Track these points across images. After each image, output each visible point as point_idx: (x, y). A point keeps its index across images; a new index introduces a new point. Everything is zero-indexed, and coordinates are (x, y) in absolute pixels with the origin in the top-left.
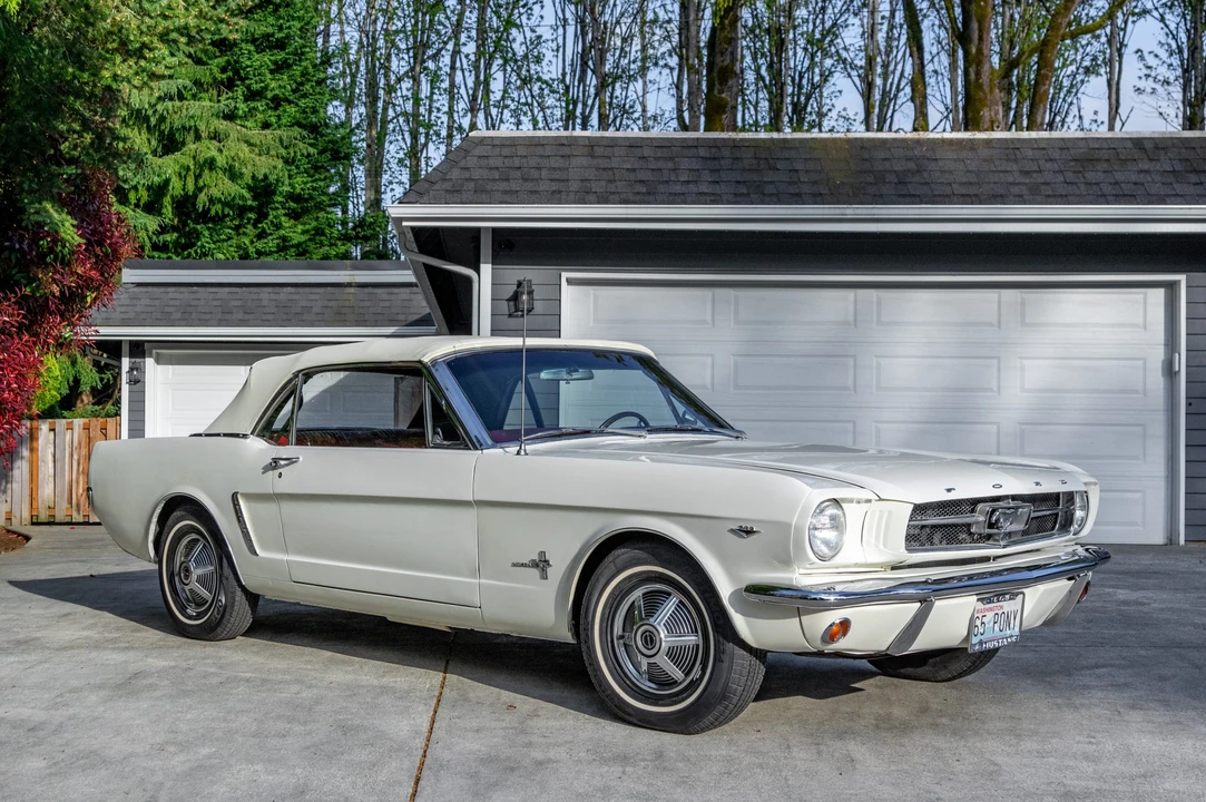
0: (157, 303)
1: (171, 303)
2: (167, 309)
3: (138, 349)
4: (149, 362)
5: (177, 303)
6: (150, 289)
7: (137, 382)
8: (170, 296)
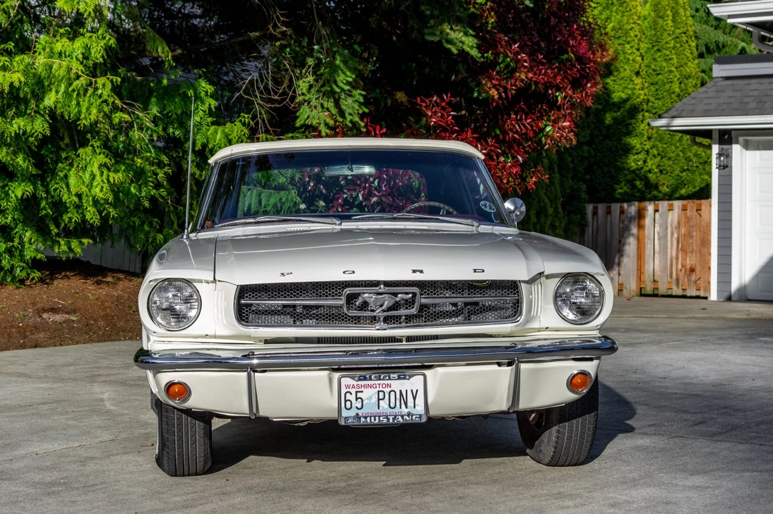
0: (738, 94)
1: (751, 93)
2: (746, 100)
3: (726, 137)
4: (736, 149)
5: (756, 93)
6: (736, 82)
7: (725, 167)
8: (752, 87)
